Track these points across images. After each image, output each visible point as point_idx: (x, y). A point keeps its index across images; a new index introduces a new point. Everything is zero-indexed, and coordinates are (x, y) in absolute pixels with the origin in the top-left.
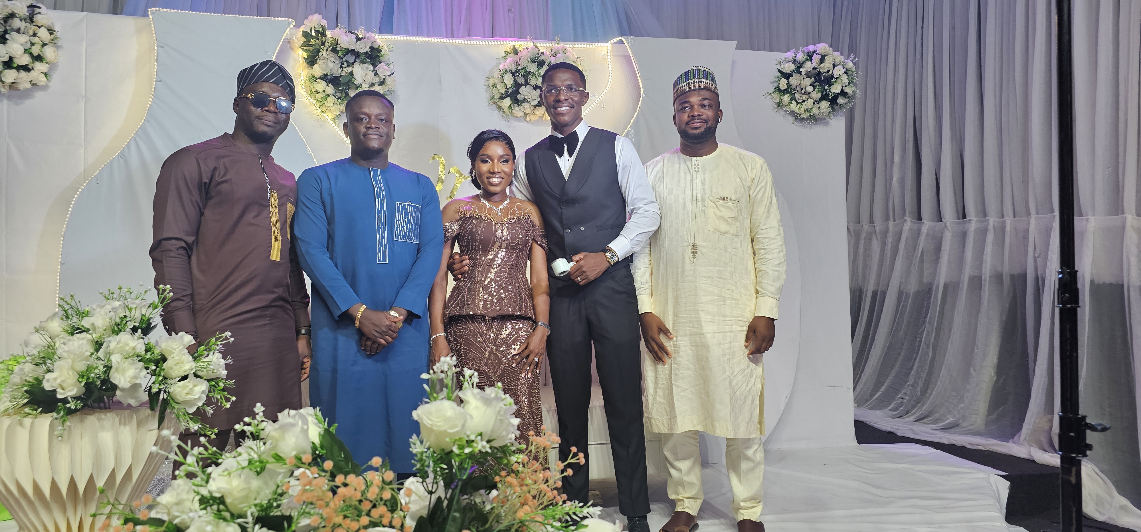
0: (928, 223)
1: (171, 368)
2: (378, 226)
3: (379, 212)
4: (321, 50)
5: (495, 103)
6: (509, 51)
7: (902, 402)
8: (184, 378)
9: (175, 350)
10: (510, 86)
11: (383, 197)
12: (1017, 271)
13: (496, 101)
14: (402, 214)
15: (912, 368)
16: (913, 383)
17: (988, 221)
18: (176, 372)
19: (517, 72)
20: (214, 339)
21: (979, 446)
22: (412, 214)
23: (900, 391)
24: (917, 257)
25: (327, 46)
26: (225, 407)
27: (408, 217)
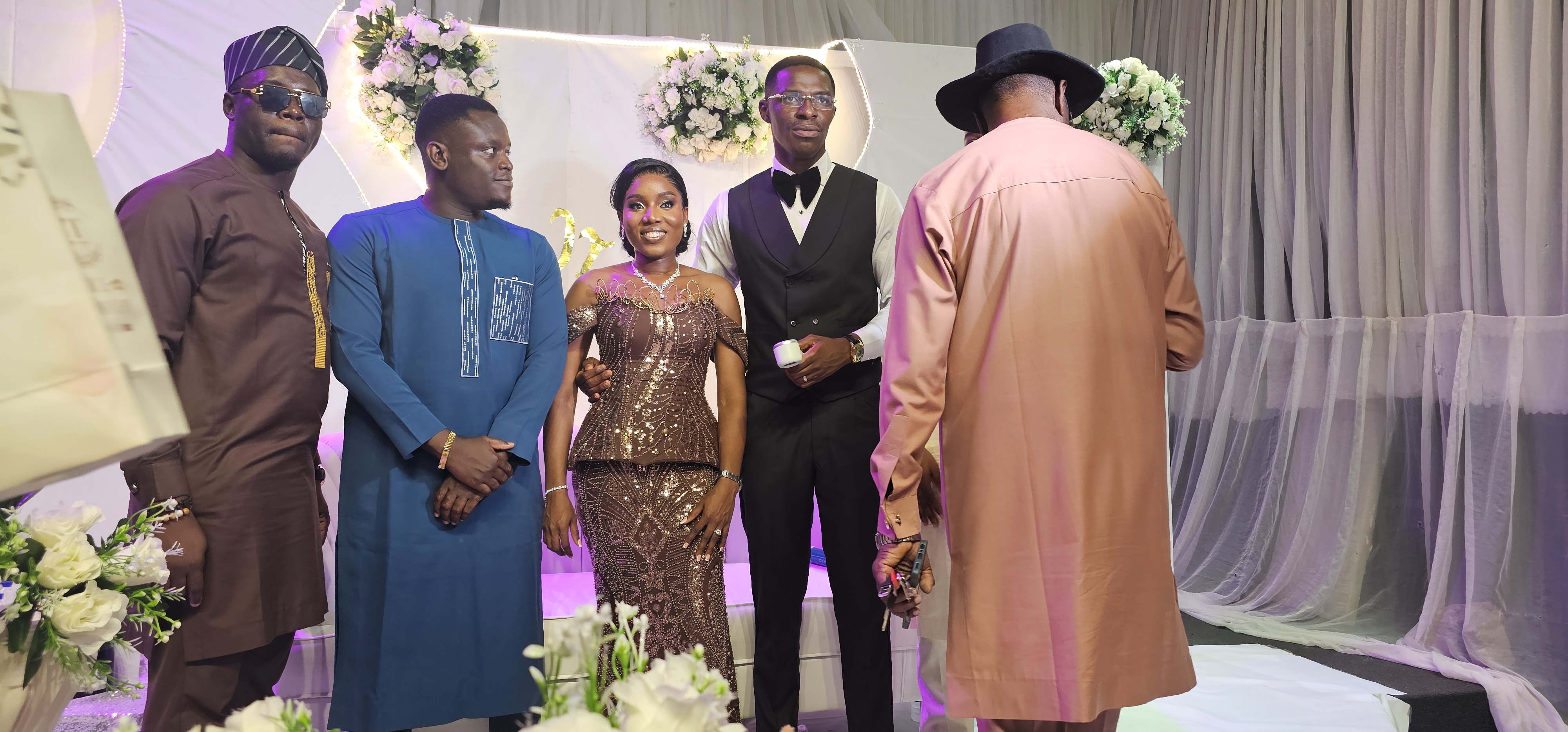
0: (1274, 323)
1: (51, 571)
2: (465, 317)
3: (467, 293)
4: (386, 45)
5: (652, 133)
6: (673, 56)
7: (1235, 582)
8: (79, 588)
9: (62, 535)
10: (675, 108)
11: (474, 269)
12: (1406, 393)
13: (653, 129)
14: (503, 297)
15: (1250, 532)
16: (1253, 554)
17: (1364, 321)
18: (62, 577)
19: (686, 87)
20: (145, 513)
21: (1355, 649)
22: (519, 297)
23: (1232, 565)
24: (1258, 371)
25: (394, 40)
26: (159, 641)
27: (514, 303)
